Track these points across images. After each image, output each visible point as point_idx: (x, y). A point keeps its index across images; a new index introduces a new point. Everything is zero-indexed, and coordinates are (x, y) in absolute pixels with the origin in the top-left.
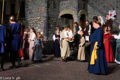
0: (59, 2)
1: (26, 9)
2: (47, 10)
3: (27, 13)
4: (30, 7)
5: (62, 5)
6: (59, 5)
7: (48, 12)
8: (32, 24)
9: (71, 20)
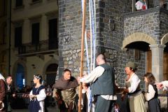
0: (122, 19)
1: (60, 34)
2: (100, 35)
3: (62, 40)
4: (67, 31)
5: (127, 24)
6: (122, 25)
7: (101, 39)
8: (70, 63)
9: (146, 53)
